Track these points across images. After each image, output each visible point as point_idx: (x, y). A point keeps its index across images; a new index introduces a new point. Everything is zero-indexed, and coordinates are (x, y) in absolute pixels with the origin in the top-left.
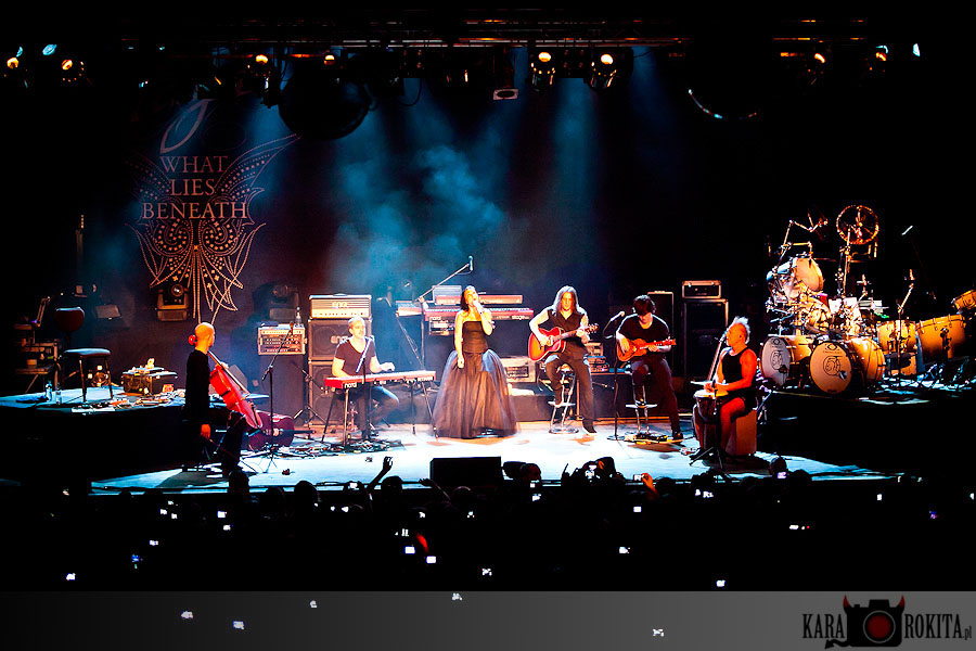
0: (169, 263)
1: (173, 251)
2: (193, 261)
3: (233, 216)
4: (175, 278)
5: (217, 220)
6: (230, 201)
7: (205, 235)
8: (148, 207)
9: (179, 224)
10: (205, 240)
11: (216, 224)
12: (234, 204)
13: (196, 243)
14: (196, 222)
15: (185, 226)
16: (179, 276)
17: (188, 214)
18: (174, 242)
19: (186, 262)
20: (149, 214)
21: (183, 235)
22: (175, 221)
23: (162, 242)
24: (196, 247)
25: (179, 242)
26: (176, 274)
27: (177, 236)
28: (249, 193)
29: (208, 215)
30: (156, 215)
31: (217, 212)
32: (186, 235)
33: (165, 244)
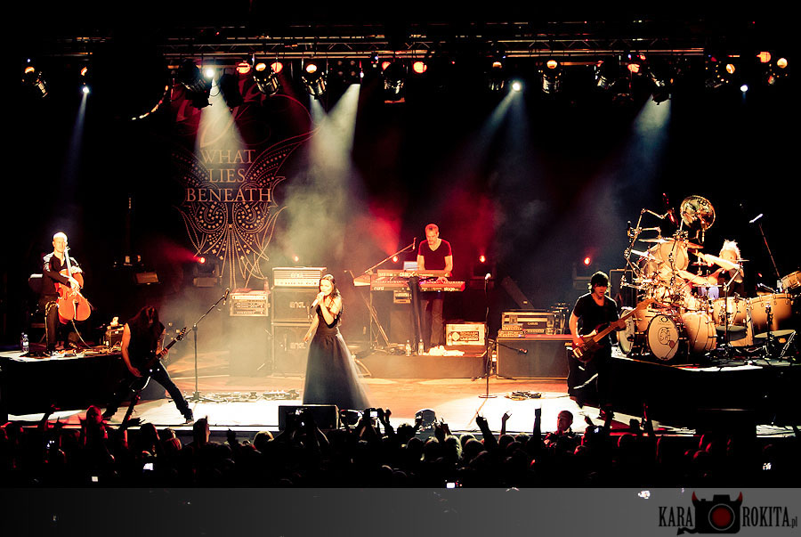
0: (208, 238)
1: (212, 228)
2: (229, 236)
3: (261, 200)
4: (214, 251)
5: (248, 203)
6: (258, 187)
7: (238, 215)
8: (191, 192)
9: (216, 206)
10: (238, 220)
11: (247, 207)
12: (261, 190)
13: (230, 222)
14: (230, 205)
15: (221, 208)
16: (217, 250)
17: (223, 198)
18: (212, 221)
19: (222, 238)
20: (192, 197)
21: (219, 215)
22: (213, 203)
23: (202, 221)
24: (230, 226)
25: (217, 221)
26: (215, 248)
27: (214, 216)
28: (273, 181)
29: (240, 199)
30: (198, 198)
31: (247, 197)
32: (222, 215)
33: (205, 222)
